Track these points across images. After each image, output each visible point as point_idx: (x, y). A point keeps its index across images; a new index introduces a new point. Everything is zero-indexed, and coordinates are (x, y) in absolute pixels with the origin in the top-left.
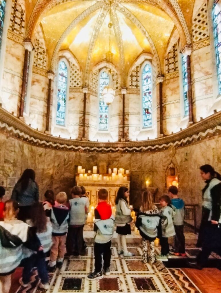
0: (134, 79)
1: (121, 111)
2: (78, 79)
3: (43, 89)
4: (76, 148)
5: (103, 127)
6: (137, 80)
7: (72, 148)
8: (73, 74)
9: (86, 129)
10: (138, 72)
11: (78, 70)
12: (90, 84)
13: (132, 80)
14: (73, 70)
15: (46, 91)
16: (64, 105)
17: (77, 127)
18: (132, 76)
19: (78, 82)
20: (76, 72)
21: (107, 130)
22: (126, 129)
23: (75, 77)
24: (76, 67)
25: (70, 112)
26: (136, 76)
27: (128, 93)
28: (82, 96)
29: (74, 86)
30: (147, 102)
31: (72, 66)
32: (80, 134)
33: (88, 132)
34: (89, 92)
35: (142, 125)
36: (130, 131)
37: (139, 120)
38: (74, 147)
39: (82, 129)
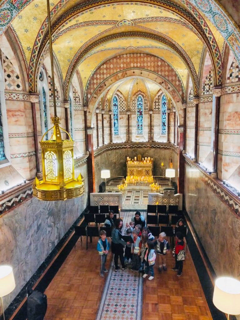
0: (157, 104)
1: (149, 124)
2: (124, 106)
3: (108, 121)
4: (126, 147)
5: (140, 132)
6: (159, 104)
7: (123, 147)
8: (121, 103)
9: (130, 135)
10: (160, 99)
11: (124, 100)
12: (131, 108)
13: (156, 105)
14: (121, 100)
15: (109, 122)
16: (117, 123)
17: (125, 135)
18: (156, 102)
19: (124, 108)
20: (122, 102)
21: (142, 134)
22: (152, 134)
23: (122, 105)
24: (122, 98)
25: (121, 126)
26: (158, 102)
27: (153, 113)
28: (127, 116)
29: (122, 110)
30: (164, 118)
31: (120, 98)
32: (127, 139)
33: (132, 137)
34: (131, 113)
35: (161, 132)
36: (154, 136)
37: (160, 129)
38: (124, 146)
39: (128, 136)
